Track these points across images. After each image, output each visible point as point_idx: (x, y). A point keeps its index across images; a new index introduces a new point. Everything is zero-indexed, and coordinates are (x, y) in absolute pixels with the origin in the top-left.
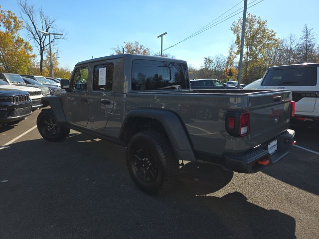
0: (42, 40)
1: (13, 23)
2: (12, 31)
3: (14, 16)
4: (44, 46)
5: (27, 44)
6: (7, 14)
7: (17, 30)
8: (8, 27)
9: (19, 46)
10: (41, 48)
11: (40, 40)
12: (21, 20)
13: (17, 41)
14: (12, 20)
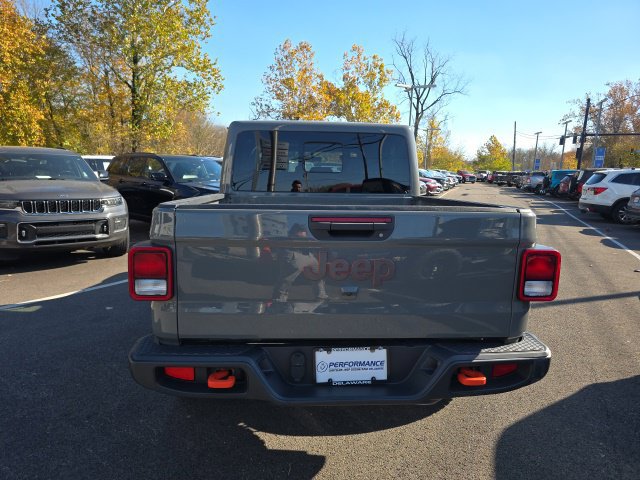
0: (422, 100)
1: (378, 76)
2: (375, 89)
3: (380, 63)
4: (423, 111)
5: (393, 109)
6: (371, 61)
7: (382, 86)
8: (370, 84)
9: (382, 113)
10: (417, 114)
11: (418, 99)
12: (390, 68)
13: (381, 105)
14: (377, 71)
